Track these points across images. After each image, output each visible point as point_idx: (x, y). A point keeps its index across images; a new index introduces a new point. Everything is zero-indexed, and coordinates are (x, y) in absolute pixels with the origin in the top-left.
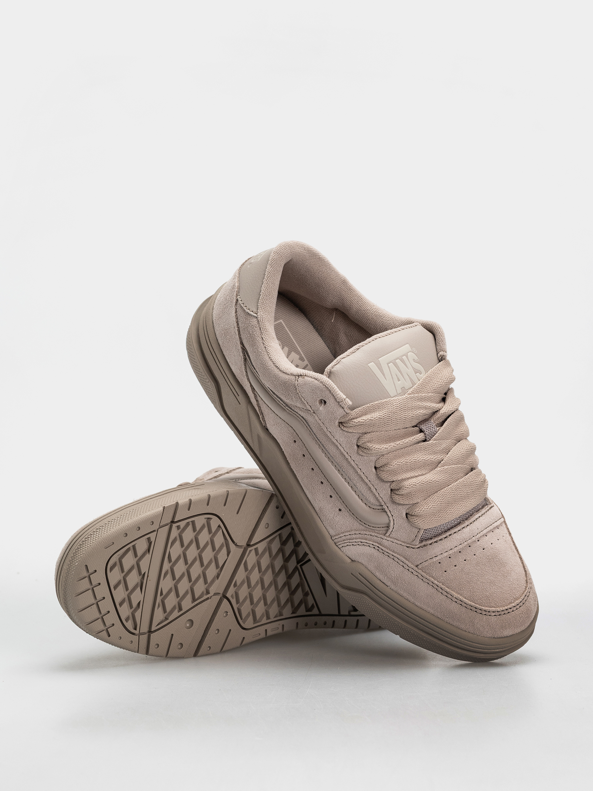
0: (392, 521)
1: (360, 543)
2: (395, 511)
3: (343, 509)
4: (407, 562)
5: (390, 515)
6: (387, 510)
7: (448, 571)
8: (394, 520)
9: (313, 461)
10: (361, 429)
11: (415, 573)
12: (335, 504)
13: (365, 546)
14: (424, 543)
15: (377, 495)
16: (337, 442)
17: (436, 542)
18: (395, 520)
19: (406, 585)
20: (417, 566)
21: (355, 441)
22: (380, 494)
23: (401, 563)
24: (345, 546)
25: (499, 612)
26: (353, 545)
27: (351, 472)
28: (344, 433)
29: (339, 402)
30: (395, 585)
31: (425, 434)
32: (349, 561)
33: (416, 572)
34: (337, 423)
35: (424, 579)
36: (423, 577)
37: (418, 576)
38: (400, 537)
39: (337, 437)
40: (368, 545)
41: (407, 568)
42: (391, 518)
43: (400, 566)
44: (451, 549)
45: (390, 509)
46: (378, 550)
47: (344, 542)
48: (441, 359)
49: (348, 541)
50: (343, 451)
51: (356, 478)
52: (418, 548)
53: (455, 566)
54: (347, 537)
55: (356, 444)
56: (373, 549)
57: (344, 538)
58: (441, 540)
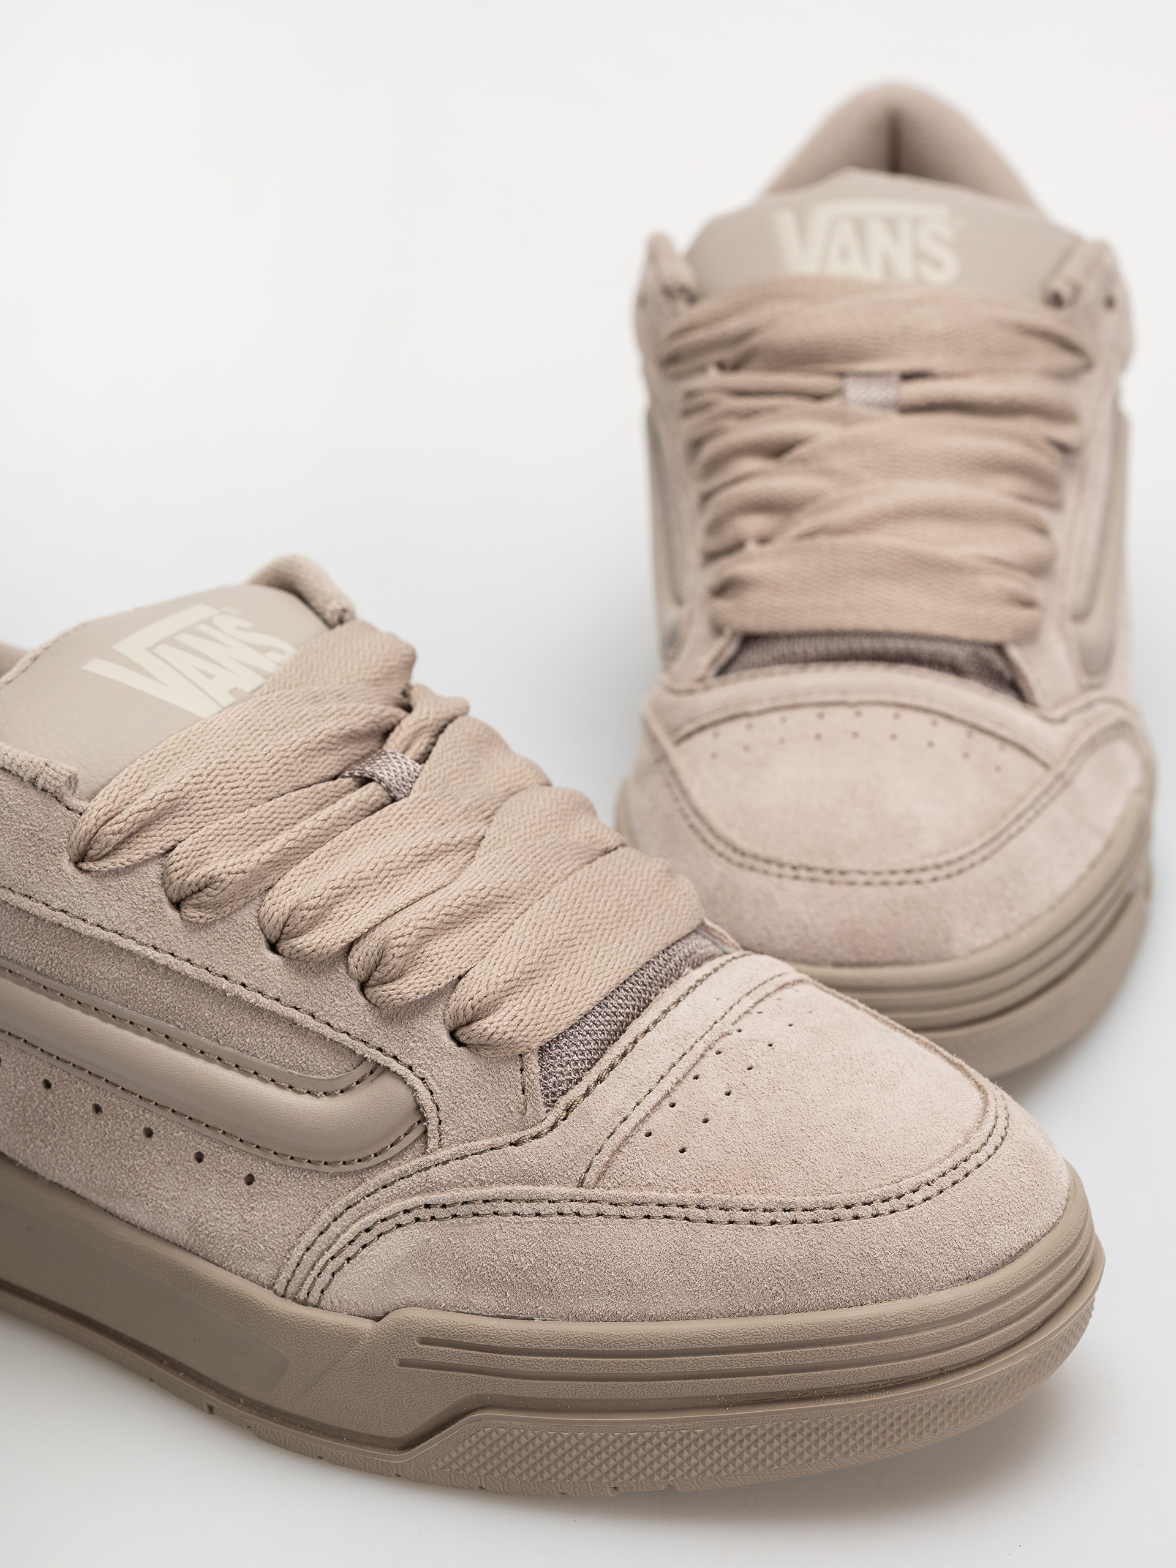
0: (418, 1085)
1: (366, 1238)
2: (411, 1044)
3: (257, 1169)
4: (542, 1190)
5: (403, 1068)
6: (382, 1059)
7: (691, 1144)
8: (423, 1079)
9: (78, 1073)
10: (154, 838)
11: (586, 1209)
12: (225, 1171)
13: (386, 1233)
14: (563, 1102)
15: (326, 1030)
16: (102, 931)
17: (600, 1080)
18: (427, 1075)
19: (581, 1269)
20: (581, 1183)
21: (159, 893)
22: (332, 1022)
23: (527, 1208)
24: (328, 1285)
25: (933, 1181)
26: (348, 1259)
27: (206, 1010)
28: (108, 883)
29: (33, 782)
30: (550, 1295)
31: (380, 781)
32: (368, 1325)
33: (587, 1206)
34: (70, 869)
35: (629, 1211)
36: (619, 1204)
37: (602, 1215)
38: (473, 1125)
39: (94, 913)
40: (391, 1223)
41: (552, 1208)
42: (411, 1078)
43: (527, 1219)
44: (662, 1078)
45: (392, 1048)
46: (433, 1218)
47: (317, 1269)
48: (340, 619)
49: (328, 1255)
50: (139, 948)
51: (231, 1024)
52: (552, 1128)
53: (706, 1121)
54: (316, 1248)
55: (165, 899)
56: (415, 1228)
57: (309, 1258)
58: (612, 1067)
